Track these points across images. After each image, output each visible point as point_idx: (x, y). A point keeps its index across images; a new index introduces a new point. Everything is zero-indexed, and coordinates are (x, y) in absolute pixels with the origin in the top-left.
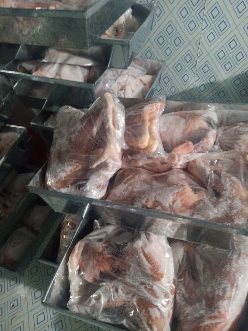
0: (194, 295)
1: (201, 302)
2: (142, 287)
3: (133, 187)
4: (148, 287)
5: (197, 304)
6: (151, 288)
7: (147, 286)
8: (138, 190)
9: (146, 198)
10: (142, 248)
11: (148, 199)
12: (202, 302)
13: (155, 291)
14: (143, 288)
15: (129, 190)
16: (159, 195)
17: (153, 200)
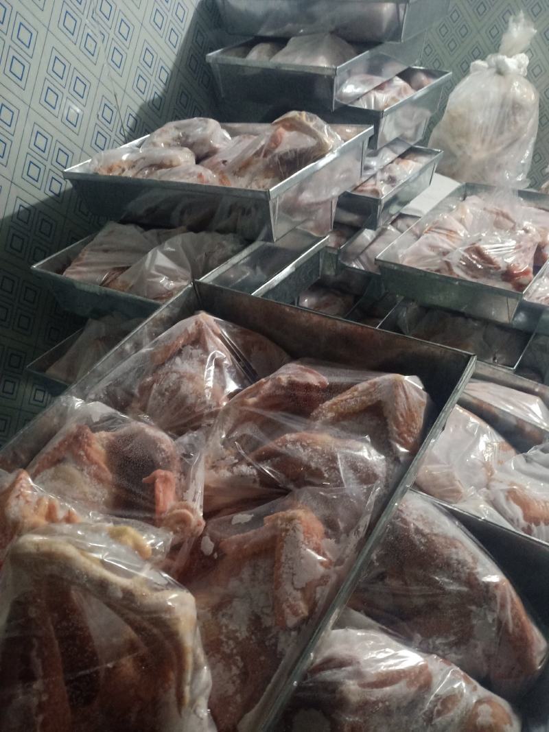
0: (454, 624)
1: (472, 614)
2: (438, 720)
3: (229, 638)
4: (439, 707)
5: (474, 622)
6: (441, 700)
7: (436, 708)
8: (244, 628)
9: (288, 610)
10: (363, 686)
11: (291, 607)
12: (471, 611)
13: (448, 695)
14: (440, 719)
15: (235, 651)
16: (293, 575)
17: (299, 594)
